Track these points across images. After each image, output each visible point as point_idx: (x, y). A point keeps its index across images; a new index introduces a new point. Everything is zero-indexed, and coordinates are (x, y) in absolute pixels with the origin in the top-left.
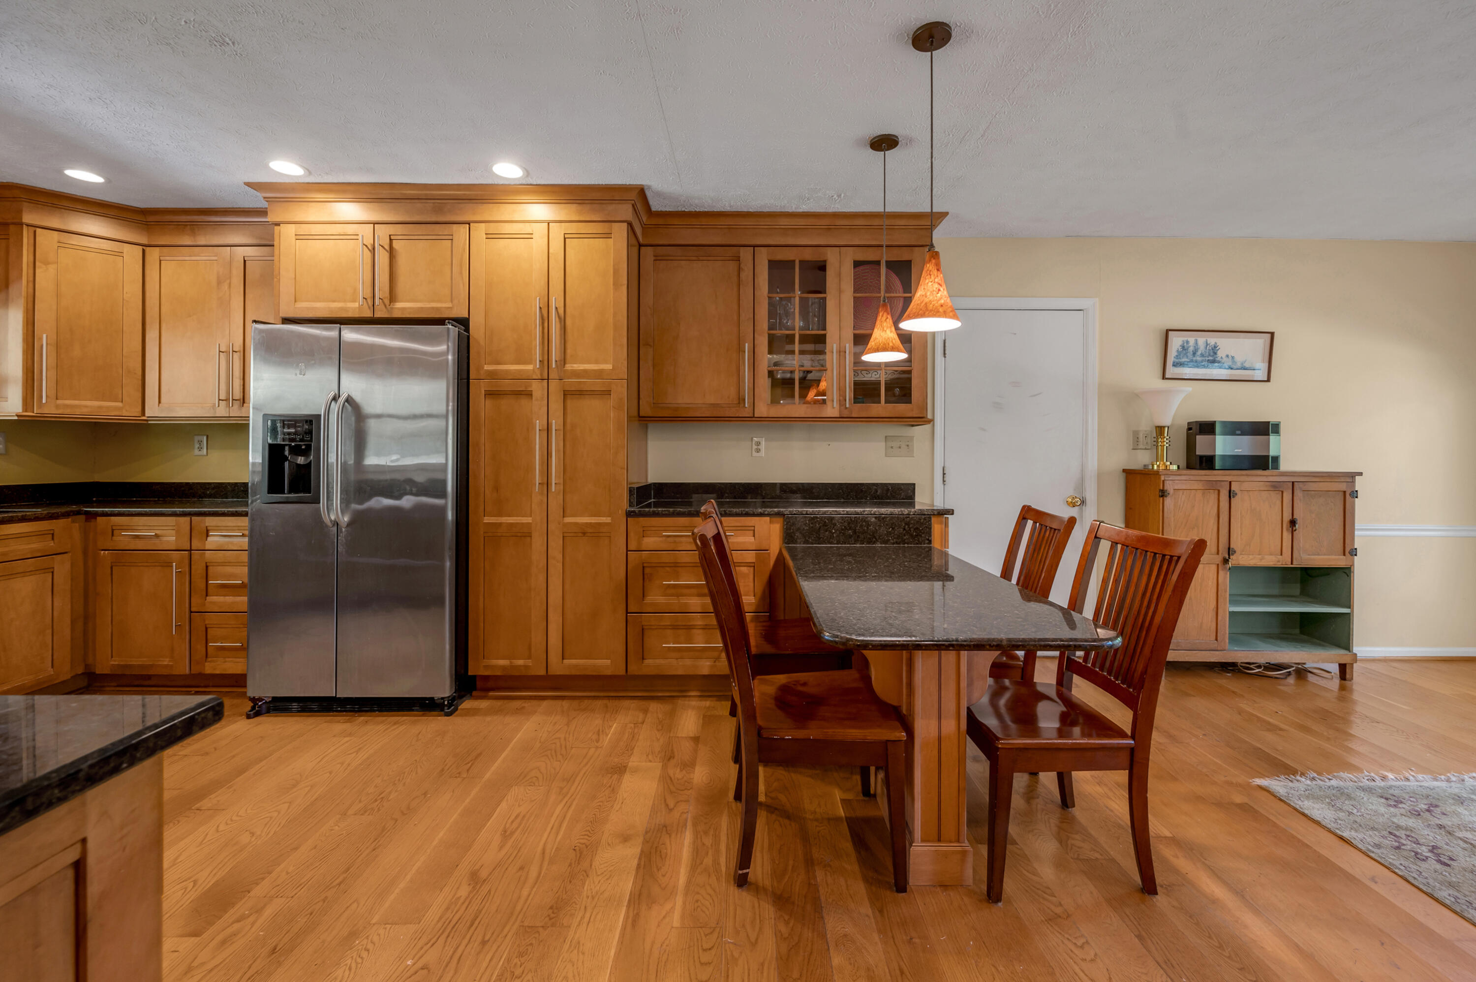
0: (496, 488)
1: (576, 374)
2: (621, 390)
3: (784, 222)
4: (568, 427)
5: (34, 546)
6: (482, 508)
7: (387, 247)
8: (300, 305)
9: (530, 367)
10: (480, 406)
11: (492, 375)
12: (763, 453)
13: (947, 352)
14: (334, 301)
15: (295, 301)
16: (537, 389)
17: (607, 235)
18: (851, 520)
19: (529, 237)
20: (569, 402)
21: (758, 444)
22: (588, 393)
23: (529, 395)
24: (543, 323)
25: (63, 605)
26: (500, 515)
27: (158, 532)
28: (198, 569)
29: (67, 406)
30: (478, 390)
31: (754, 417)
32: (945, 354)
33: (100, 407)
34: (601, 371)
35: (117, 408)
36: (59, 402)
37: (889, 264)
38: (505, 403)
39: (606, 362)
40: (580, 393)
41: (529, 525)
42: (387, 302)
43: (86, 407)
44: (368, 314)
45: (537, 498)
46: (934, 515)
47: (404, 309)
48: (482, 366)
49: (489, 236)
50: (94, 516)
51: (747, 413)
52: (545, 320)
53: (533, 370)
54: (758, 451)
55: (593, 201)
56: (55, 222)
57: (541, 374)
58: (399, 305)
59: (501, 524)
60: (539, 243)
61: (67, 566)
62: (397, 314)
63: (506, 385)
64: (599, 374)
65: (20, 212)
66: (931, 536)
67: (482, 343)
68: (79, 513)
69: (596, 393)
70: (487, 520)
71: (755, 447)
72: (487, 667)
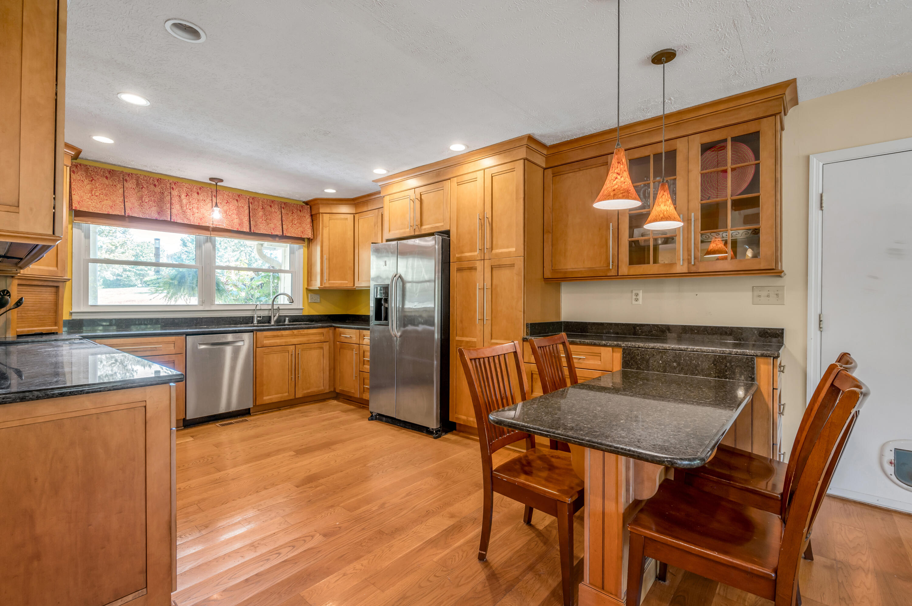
0: (461, 322)
1: (497, 255)
2: (520, 264)
3: (639, 129)
4: (494, 286)
5: (317, 338)
6: (455, 332)
7: (419, 199)
8: (392, 232)
9: (476, 253)
10: (455, 276)
11: (460, 260)
12: (640, 302)
13: (824, 205)
14: (401, 229)
15: (389, 231)
16: (479, 265)
17: (512, 170)
18: (676, 354)
19: (475, 180)
20: (494, 272)
21: (637, 295)
22: (503, 266)
23: (475, 269)
24: (482, 227)
25: (326, 362)
26: (463, 336)
27: (351, 336)
28: (362, 352)
29: (331, 283)
30: (454, 267)
31: (618, 275)
32: (821, 207)
33: (341, 283)
34: (510, 252)
35: (347, 284)
36: (330, 282)
37: (735, 140)
38: (465, 274)
39: (512, 247)
40: (500, 266)
41: (475, 342)
42: (419, 226)
43: (337, 283)
44: (413, 234)
45: (479, 327)
46: (757, 356)
47: (425, 229)
48: (454, 255)
49: (459, 184)
50: (335, 327)
51: (613, 273)
52: (482, 226)
53: (477, 255)
54: (637, 300)
55: (505, 151)
56: (328, 210)
57: (481, 257)
58: (424, 227)
59: (463, 341)
60: (480, 181)
61: (328, 347)
62: (423, 232)
63: (465, 265)
64: (509, 254)
65: (319, 209)
66: (754, 374)
67: (455, 242)
68: (331, 326)
69: (507, 266)
70: (458, 338)
71: (634, 297)
72: (457, 418)
